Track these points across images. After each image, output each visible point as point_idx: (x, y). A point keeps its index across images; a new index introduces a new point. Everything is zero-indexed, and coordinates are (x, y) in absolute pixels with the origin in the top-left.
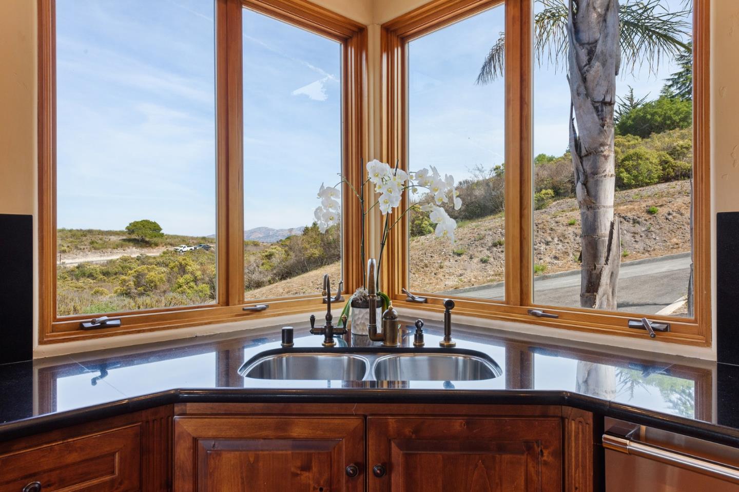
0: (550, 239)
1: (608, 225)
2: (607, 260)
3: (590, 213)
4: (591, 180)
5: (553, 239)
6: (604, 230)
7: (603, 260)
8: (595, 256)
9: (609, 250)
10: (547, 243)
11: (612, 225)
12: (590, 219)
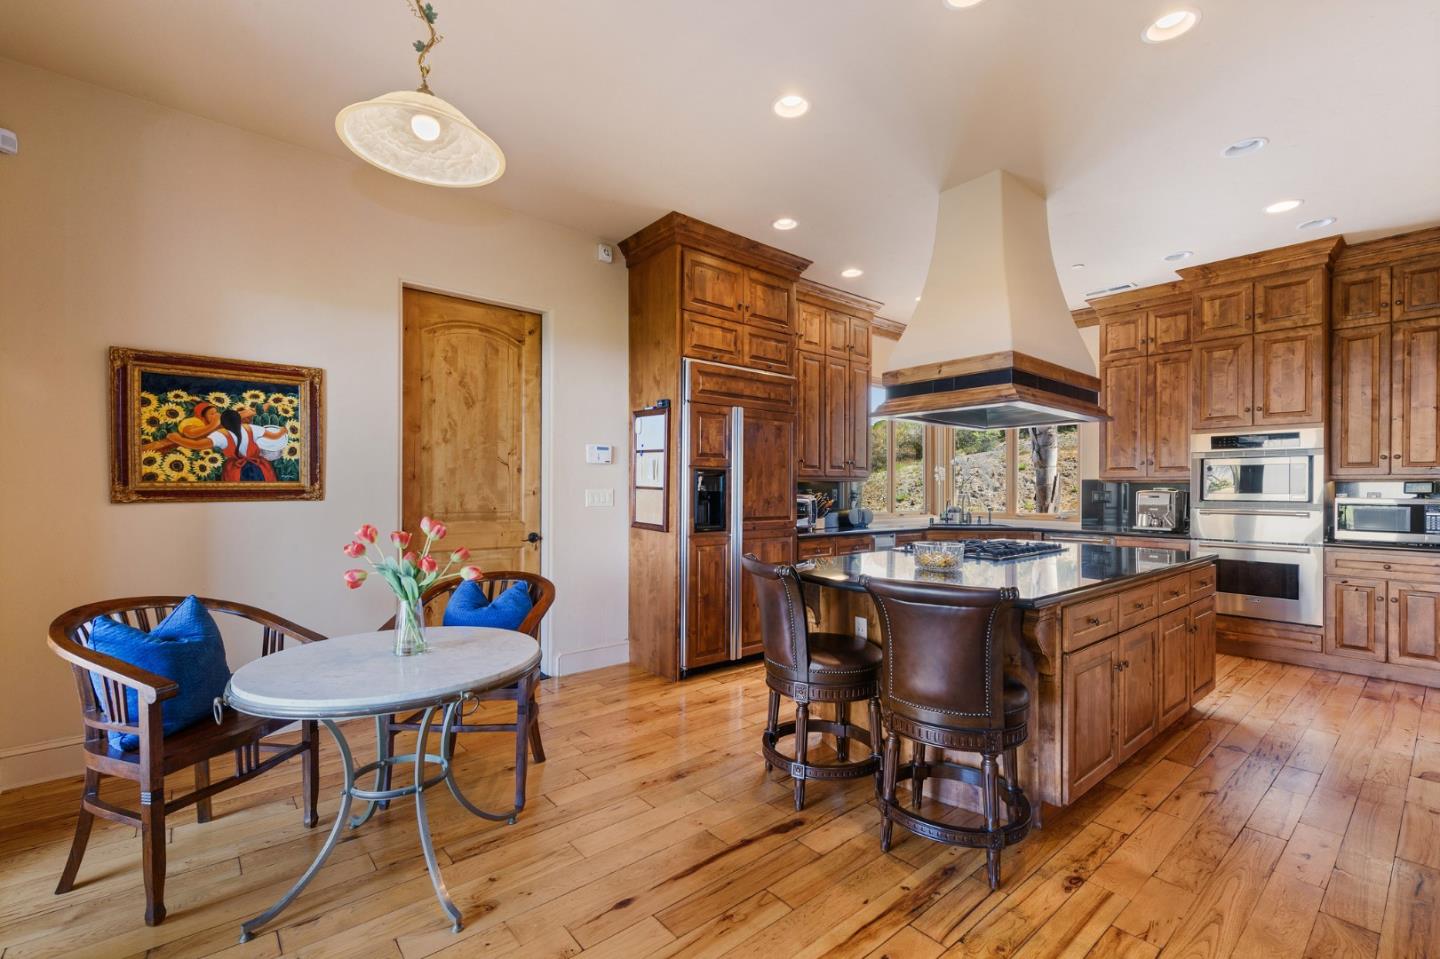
0: (998, 485)
1: (1053, 479)
2: (1052, 499)
3: (1041, 470)
4: (1042, 450)
5: (1001, 484)
6: (1050, 481)
7: (1050, 499)
8: (1045, 498)
9: (1053, 492)
10: (996, 489)
11: (1056, 478)
12: (1042, 474)
